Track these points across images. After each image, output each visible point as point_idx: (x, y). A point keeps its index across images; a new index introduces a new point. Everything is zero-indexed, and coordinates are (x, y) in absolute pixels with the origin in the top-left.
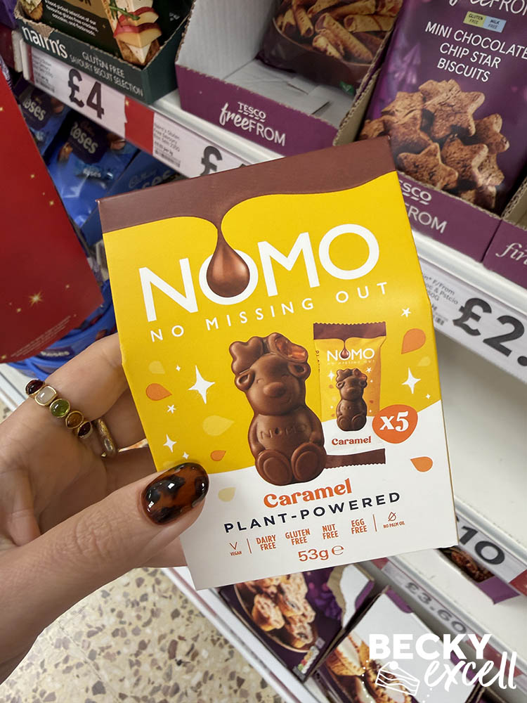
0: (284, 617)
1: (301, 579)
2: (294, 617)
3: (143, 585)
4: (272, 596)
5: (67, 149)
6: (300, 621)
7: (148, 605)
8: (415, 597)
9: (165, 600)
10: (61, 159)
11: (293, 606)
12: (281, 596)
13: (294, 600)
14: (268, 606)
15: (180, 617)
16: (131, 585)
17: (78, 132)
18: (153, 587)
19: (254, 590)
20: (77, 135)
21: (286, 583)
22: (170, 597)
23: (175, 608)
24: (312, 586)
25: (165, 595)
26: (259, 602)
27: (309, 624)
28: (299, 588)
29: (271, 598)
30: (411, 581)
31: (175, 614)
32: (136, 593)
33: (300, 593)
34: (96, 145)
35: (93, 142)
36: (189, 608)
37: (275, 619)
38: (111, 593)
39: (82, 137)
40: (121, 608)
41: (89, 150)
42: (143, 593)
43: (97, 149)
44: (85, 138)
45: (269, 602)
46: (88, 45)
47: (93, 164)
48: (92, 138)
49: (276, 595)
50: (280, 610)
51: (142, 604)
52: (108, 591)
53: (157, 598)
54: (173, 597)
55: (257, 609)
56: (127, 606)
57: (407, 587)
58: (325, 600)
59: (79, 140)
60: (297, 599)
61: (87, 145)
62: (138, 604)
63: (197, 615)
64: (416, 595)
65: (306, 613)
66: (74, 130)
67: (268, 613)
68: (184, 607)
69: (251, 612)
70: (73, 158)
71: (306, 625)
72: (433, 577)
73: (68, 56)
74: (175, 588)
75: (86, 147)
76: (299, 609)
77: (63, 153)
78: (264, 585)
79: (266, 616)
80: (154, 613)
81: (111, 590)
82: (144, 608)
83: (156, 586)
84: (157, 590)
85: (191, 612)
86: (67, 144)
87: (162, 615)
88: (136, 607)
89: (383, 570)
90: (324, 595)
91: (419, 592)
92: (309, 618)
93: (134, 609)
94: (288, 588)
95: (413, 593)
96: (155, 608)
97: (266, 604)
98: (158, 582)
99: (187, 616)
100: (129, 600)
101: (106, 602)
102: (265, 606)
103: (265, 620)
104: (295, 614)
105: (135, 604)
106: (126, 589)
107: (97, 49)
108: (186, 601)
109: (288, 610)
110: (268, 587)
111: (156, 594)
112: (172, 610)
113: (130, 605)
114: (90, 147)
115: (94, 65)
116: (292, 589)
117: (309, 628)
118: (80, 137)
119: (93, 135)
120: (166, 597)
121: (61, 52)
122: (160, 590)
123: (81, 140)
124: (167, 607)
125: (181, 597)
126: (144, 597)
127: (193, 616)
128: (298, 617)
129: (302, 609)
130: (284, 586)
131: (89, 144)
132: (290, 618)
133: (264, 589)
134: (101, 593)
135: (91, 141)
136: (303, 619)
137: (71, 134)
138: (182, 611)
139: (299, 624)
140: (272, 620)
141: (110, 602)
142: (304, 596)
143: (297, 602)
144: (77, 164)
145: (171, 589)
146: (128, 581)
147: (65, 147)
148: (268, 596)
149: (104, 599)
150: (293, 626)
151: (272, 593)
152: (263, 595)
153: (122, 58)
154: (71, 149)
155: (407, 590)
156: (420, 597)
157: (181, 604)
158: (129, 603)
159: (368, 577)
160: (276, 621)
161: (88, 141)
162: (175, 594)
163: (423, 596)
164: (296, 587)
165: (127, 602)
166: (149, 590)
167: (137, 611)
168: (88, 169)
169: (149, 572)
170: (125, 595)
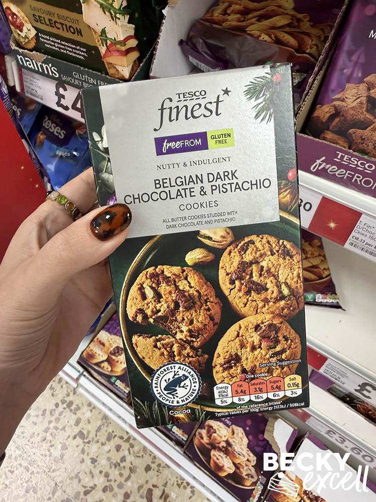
0: (234, 464)
1: (242, 433)
2: (242, 463)
3: (121, 450)
4: (223, 449)
5: (41, 137)
6: (247, 465)
7: (127, 464)
8: (333, 440)
9: (138, 458)
10: (37, 144)
11: (239, 454)
12: (230, 448)
13: (240, 450)
14: (222, 457)
15: (152, 470)
16: (111, 451)
17: (48, 123)
18: (129, 450)
19: (209, 447)
20: (48, 126)
21: (232, 438)
22: (143, 456)
23: (147, 464)
24: (251, 437)
25: (138, 455)
26: (214, 455)
27: (252, 466)
28: (242, 440)
29: (223, 451)
30: (329, 429)
31: (148, 469)
32: (116, 457)
33: (243, 444)
34: (65, 132)
35: (61, 130)
36: (157, 462)
37: (228, 467)
38: (97, 459)
39: (52, 127)
40: (106, 469)
41: (60, 136)
42: (122, 456)
43: (65, 135)
44: (55, 128)
45: (222, 454)
46: (78, 66)
47: (63, 147)
48: (60, 127)
49: (226, 448)
50: (230, 458)
51: (122, 465)
52: (95, 458)
53: (133, 458)
54: (144, 455)
55: (214, 460)
56: (111, 467)
57: (326, 433)
58: (262, 447)
59: (50, 129)
60: (242, 449)
61: (57, 132)
62: (119, 465)
63: (164, 467)
64: (334, 439)
65: (250, 459)
66: (45, 122)
67: (223, 462)
68: (153, 463)
69: (209, 463)
70: (47, 143)
71: (251, 468)
72: (344, 424)
73: (60, 75)
74: (145, 449)
75: (57, 134)
76: (244, 456)
77: (38, 140)
78: (217, 442)
79: (221, 465)
80: (132, 470)
81: (97, 457)
82: (124, 467)
83: (131, 449)
84: (131, 452)
85: (159, 465)
86: (41, 132)
87: (138, 470)
88: (118, 467)
89: (306, 423)
90: (261, 443)
91: (336, 436)
92: (252, 461)
93: (117, 469)
94: (234, 442)
95: (332, 437)
96: (132, 466)
97: (220, 456)
98: (132, 446)
99: (156, 468)
100: (112, 462)
101: (95, 467)
102: (219, 457)
103: (220, 468)
104: (241, 460)
105: (117, 465)
106: (109, 455)
107: (86, 69)
108: (155, 457)
109: (236, 458)
110: (220, 443)
111: (132, 455)
112: (145, 466)
113: (113, 467)
114: (60, 134)
115: (83, 81)
116: (237, 442)
117: (253, 470)
118: (50, 127)
119: (61, 124)
120: (140, 457)
121: (52, 72)
122: (134, 452)
123: (51, 129)
124: (140, 464)
125: (150, 455)
126: (123, 459)
127: (161, 468)
128: (244, 462)
129: (246, 455)
130: (231, 441)
131: (59, 131)
132: (239, 464)
133: (217, 445)
134: (90, 460)
135: (60, 129)
136: (248, 463)
137: (44, 125)
138: (153, 466)
139: (246, 468)
140: (225, 468)
141: (98, 466)
142: (246, 446)
143: (242, 451)
144: (50, 148)
145: (142, 450)
146: (109, 449)
147: (39, 135)
148: (220, 450)
149: (93, 465)
150: (242, 470)
151: (223, 447)
152: (216, 450)
153: (109, 75)
154: (45, 136)
155: (327, 436)
156: (337, 440)
157: (151, 460)
158: (112, 465)
159: (293, 427)
160: (228, 468)
161: (58, 129)
162: (146, 454)
163: (339, 439)
164: (240, 440)
165: (110, 464)
166: (126, 453)
167: (118, 470)
168: (60, 151)
169: (124, 439)
170: (109, 459)
